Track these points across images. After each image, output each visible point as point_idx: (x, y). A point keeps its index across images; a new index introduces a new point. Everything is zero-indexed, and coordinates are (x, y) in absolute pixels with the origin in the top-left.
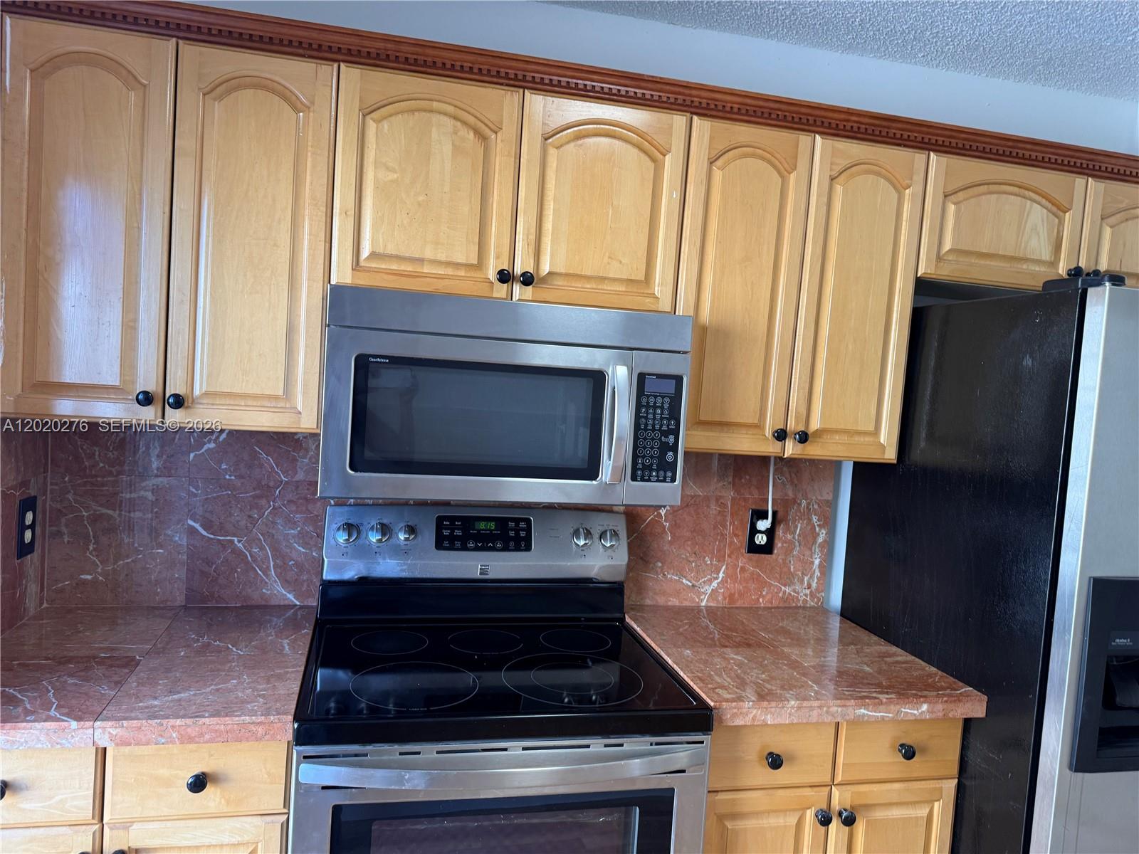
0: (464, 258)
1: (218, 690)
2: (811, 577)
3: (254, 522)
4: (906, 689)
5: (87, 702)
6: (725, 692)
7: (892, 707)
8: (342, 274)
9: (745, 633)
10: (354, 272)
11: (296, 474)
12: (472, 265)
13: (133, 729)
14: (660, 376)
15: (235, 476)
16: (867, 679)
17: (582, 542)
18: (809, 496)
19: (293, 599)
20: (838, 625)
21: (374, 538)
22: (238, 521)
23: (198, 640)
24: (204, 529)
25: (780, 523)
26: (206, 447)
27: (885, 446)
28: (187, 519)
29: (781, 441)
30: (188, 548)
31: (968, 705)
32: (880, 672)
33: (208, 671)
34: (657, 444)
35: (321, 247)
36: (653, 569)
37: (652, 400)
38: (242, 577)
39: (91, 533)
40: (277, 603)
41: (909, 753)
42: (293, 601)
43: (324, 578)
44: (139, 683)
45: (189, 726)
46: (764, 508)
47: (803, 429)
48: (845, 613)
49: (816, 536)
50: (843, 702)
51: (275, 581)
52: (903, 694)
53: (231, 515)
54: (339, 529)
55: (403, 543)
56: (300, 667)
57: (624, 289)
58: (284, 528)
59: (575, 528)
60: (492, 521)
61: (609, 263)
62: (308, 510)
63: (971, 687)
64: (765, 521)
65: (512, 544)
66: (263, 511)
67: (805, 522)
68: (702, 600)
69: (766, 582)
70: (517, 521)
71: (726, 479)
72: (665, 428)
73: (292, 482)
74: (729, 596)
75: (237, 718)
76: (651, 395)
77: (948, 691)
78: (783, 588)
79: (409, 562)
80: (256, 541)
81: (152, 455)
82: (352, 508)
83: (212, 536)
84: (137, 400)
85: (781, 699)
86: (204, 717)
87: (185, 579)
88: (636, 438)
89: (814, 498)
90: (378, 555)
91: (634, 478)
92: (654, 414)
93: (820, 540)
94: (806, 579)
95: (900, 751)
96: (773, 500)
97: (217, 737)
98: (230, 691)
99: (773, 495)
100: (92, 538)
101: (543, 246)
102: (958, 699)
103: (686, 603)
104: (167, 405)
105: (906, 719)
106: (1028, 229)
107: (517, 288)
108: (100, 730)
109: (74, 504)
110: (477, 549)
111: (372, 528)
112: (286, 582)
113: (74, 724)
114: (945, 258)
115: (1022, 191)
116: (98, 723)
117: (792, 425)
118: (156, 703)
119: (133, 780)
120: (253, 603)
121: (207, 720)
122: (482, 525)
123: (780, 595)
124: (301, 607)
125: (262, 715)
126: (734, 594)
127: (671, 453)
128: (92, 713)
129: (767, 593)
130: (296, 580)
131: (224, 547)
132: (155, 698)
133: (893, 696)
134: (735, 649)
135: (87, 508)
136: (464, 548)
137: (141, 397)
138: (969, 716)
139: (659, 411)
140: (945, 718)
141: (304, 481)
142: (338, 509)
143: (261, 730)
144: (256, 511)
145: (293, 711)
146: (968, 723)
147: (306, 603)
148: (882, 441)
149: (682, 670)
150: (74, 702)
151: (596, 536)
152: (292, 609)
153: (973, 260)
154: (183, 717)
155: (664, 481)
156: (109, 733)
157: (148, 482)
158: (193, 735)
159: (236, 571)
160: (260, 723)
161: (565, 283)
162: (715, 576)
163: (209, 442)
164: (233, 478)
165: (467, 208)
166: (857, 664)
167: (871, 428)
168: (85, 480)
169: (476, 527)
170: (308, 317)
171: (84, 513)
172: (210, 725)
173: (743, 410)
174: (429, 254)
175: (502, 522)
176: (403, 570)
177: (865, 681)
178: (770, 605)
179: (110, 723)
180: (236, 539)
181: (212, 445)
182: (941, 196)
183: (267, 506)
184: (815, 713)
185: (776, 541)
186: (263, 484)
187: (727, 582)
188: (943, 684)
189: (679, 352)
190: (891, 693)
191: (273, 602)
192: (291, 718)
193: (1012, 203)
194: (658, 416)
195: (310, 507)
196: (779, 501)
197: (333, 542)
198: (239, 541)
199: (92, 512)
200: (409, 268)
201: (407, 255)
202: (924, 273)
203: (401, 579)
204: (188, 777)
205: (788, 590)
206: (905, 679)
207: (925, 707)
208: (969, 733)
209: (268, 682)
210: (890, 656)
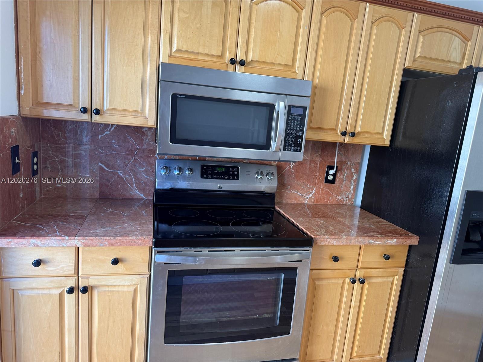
0: (216, 53)
1: (120, 227)
2: (349, 193)
3: (127, 165)
4: (388, 234)
5: (70, 230)
6: (317, 232)
7: (383, 240)
8: (164, 59)
9: (323, 213)
10: (169, 58)
11: (143, 146)
12: (219, 56)
13: (90, 240)
14: (297, 107)
15: (118, 146)
16: (373, 230)
17: (259, 177)
18: (351, 160)
19: (143, 196)
20: (359, 211)
21: (176, 172)
22: (120, 164)
23: (108, 210)
24: (106, 167)
25: (339, 171)
26: (106, 133)
27: (385, 139)
28: (98, 163)
29: (344, 136)
30: (99, 175)
31: (412, 240)
32: (377, 227)
33: (115, 221)
34: (294, 136)
35: (156, 46)
36: (287, 188)
37: (293, 117)
38: (122, 187)
39: (60, 168)
40: (136, 198)
41: (387, 257)
42: (143, 197)
43: (156, 188)
44: (89, 225)
45: (112, 240)
46: (333, 165)
47: (353, 131)
48: (363, 207)
49: (352, 177)
50: (364, 237)
51: (136, 189)
52: (387, 235)
53: (117, 162)
54: (162, 169)
55: (187, 175)
56: (151, 220)
57: (283, 69)
58: (139, 168)
59: (257, 171)
60: (223, 168)
61: (277, 57)
62: (148, 161)
63: (413, 233)
64: (333, 170)
65: (231, 177)
66: (130, 160)
67: (349, 171)
68: (305, 201)
69: (331, 195)
70: (233, 168)
71: (318, 153)
72: (298, 129)
73: (142, 149)
74: (316, 200)
75: (131, 237)
76: (293, 115)
77: (404, 235)
78: (338, 197)
79: (190, 183)
80: (128, 173)
81: (83, 136)
82: (167, 161)
83: (109, 170)
84: (81, 111)
85: (339, 235)
86: (118, 236)
87: (99, 187)
88: (286, 133)
89: (353, 161)
90: (178, 179)
91: (284, 150)
92: (294, 123)
93: (354, 178)
94: (347, 193)
95: (384, 257)
96: (337, 162)
97: (123, 244)
98: (125, 228)
99: (337, 160)
100: (60, 170)
101: (249, 48)
102: (408, 238)
103: (299, 202)
104: (93, 113)
105: (388, 244)
106: (452, 48)
107: (238, 67)
108: (77, 240)
109: (52, 155)
110: (217, 178)
111: (175, 169)
112: (140, 190)
113: (67, 238)
114: (416, 60)
115: (451, 31)
116: (76, 238)
117: (349, 130)
118: (97, 231)
119: (90, 260)
120: (127, 197)
121: (119, 238)
122: (219, 169)
123: (337, 200)
124: (147, 200)
125: (140, 236)
126: (318, 199)
127: (300, 140)
128: (73, 234)
129: (331, 199)
130: (144, 189)
131: (114, 174)
132: (97, 230)
133: (383, 236)
134: (320, 218)
135: (57, 157)
136: (212, 178)
137: (82, 110)
138: (412, 244)
139: (296, 122)
140: (402, 245)
141: (146, 149)
142: (160, 161)
143: (140, 242)
144: (127, 161)
145: (152, 235)
146: (410, 246)
147: (148, 198)
148: (384, 137)
149: (300, 225)
150: (65, 230)
151: (265, 174)
152: (143, 200)
153: (428, 61)
154: (109, 236)
155: (297, 151)
156: (81, 241)
157: (82, 147)
158: (113, 243)
159: (120, 185)
160: (140, 239)
161: (258, 65)
162: (311, 192)
163: (107, 131)
164: (117, 146)
165: (218, 31)
166: (368, 225)
167: (380, 132)
168: (56, 145)
169: (217, 170)
170: (150, 77)
171: (56, 159)
172: (120, 239)
173: (329, 123)
174: (201, 50)
175: (227, 168)
176: (188, 186)
177: (372, 231)
178: (332, 204)
179: (81, 238)
180: (119, 172)
181: (108, 132)
182: (418, 33)
183: (131, 159)
184: (353, 241)
185: (336, 178)
186: (130, 149)
187: (316, 194)
188: (402, 232)
189: (306, 97)
190: (383, 235)
191: (135, 197)
192: (152, 237)
193: (446, 36)
194: (296, 124)
195: (149, 160)
196: (339, 162)
197: (159, 174)
198: (121, 173)
199: (60, 159)
200: (192, 56)
201: (192, 51)
202: (408, 66)
203: (187, 189)
204: (111, 259)
205: (340, 198)
206: (388, 230)
207: (395, 240)
208: (411, 251)
209: (140, 225)
210: (382, 222)
